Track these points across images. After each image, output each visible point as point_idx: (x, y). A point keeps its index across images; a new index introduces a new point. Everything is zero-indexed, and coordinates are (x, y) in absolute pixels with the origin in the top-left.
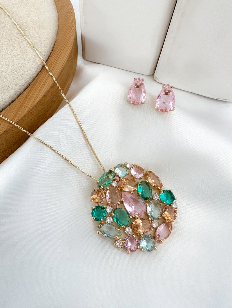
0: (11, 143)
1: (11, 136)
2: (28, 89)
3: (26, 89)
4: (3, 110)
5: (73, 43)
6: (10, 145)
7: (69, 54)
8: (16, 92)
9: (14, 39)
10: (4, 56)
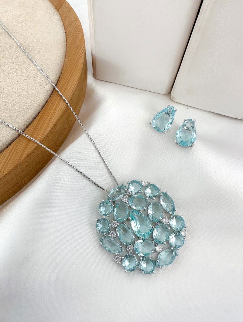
0: (21, 177)
1: (21, 170)
2: (37, 118)
3: (35, 118)
4: (11, 143)
5: (83, 65)
6: (20, 179)
7: (79, 77)
8: (24, 122)
9: (20, 62)
10: (10, 82)
